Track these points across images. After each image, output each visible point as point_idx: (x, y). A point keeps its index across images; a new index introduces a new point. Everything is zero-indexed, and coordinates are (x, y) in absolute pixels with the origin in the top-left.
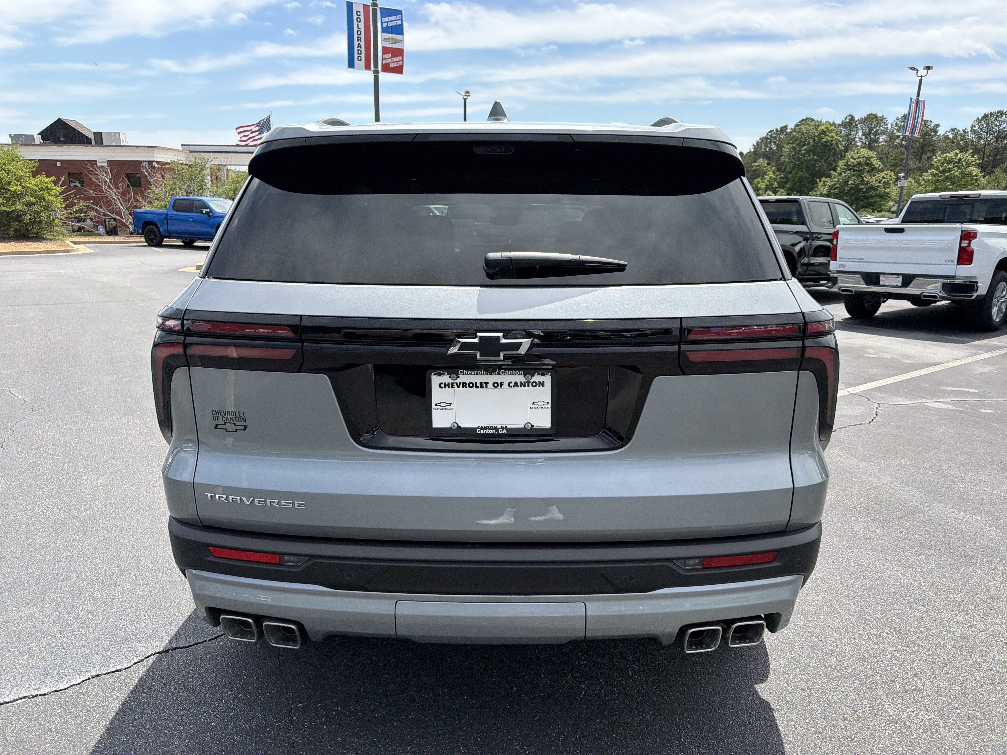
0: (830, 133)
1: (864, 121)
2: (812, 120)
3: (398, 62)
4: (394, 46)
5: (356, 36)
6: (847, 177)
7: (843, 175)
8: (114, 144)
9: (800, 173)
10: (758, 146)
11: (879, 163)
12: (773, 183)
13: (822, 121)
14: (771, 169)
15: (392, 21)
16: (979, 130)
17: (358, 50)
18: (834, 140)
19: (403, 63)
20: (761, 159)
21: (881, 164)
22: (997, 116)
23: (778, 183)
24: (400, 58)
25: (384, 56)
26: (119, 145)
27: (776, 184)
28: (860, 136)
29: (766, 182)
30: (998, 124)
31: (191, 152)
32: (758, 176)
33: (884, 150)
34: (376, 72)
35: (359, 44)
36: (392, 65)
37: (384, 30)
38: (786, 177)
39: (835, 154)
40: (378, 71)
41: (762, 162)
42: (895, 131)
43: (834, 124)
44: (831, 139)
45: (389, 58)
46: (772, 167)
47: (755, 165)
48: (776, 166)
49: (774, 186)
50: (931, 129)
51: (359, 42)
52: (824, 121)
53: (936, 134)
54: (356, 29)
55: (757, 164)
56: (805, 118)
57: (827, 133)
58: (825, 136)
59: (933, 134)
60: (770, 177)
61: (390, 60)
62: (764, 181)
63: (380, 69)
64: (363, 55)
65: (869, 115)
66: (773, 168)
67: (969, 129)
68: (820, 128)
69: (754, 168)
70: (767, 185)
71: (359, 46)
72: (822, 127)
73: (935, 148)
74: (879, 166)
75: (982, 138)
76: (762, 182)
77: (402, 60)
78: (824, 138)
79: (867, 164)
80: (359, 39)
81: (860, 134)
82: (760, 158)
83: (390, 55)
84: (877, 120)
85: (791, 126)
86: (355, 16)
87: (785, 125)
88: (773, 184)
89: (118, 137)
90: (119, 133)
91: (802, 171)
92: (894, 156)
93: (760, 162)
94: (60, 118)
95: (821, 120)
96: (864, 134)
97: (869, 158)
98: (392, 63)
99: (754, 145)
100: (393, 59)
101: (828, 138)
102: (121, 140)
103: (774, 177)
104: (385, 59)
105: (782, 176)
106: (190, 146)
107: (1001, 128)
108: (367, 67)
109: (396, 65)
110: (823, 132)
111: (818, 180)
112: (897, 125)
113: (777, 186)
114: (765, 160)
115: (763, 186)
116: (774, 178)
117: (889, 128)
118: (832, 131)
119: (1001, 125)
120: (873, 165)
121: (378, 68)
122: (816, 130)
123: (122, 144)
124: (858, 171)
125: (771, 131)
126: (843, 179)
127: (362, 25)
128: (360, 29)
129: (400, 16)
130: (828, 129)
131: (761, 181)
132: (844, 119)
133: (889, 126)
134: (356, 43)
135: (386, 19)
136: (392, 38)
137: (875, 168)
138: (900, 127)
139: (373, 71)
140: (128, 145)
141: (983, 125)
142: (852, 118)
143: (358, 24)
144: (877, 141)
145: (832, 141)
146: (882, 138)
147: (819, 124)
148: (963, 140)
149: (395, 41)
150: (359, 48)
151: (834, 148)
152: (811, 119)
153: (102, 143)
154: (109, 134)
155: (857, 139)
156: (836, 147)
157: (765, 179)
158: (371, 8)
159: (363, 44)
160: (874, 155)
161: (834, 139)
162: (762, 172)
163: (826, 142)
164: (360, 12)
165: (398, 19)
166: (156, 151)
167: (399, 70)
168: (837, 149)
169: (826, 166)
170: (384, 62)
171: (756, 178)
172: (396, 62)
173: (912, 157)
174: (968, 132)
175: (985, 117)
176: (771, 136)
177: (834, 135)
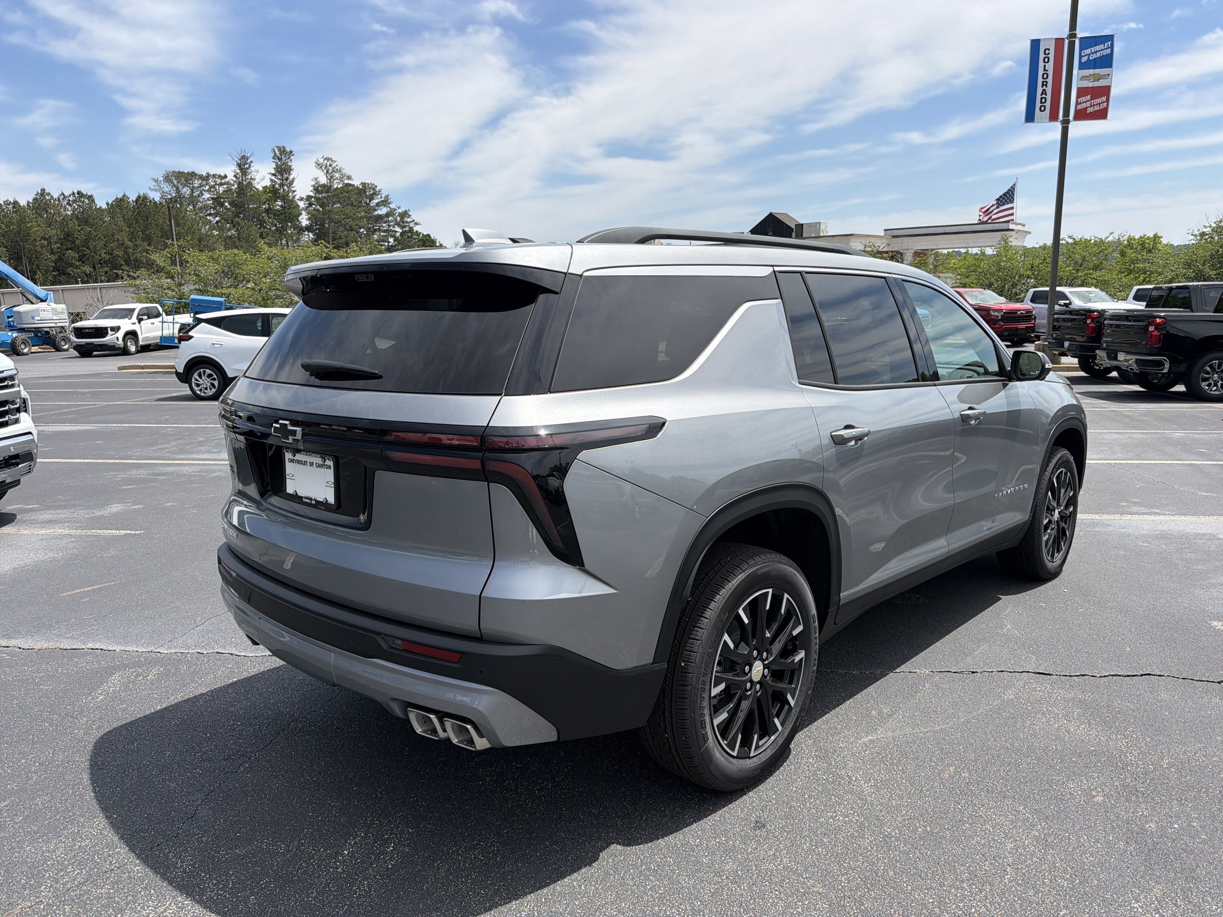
3: (1100, 104)
4: (1096, 84)
5: (1040, 80)
8: (813, 235)
15: (1096, 52)
17: (1042, 98)
19: (1108, 105)
24: (1104, 99)
25: (1079, 100)
26: (818, 235)
31: (894, 237)
34: (1066, 123)
35: (1044, 90)
36: (1090, 110)
37: (1083, 66)
40: (1069, 120)
45: (1087, 101)
51: (1044, 87)
54: (1041, 72)
61: (1088, 104)
63: (1071, 117)
64: (1048, 105)
71: (1044, 92)
77: (1108, 101)
80: (1045, 84)
83: (1089, 97)
86: (1042, 56)
89: (818, 228)
90: (820, 223)
94: (772, 212)
98: (1090, 107)
100: (1092, 101)
102: (821, 230)
104: (1081, 103)
106: (894, 231)
108: (1053, 117)
109: (1096, 108)
121: (1068, 116)
123: (822, 234)
127: (1050, 66)
128: (1047, 71)
129: (1109, 43)
134: (1040, 90)
135: (1088, 51)
136: (1094, 74)
139: (1061, 122)
140: (828, 234)
143: (1045, 66)
149: (1098, 78)
150: (1044, 96)
153: (802, 235)
154: (810, 225)
158: (1067, 41)
159: (1049, 90)
164: (1049, 50)
165: (1106, 47)
166: (852, 239)
167: (1102, 114)
170: (1079, 107)
172: (1097, 105)
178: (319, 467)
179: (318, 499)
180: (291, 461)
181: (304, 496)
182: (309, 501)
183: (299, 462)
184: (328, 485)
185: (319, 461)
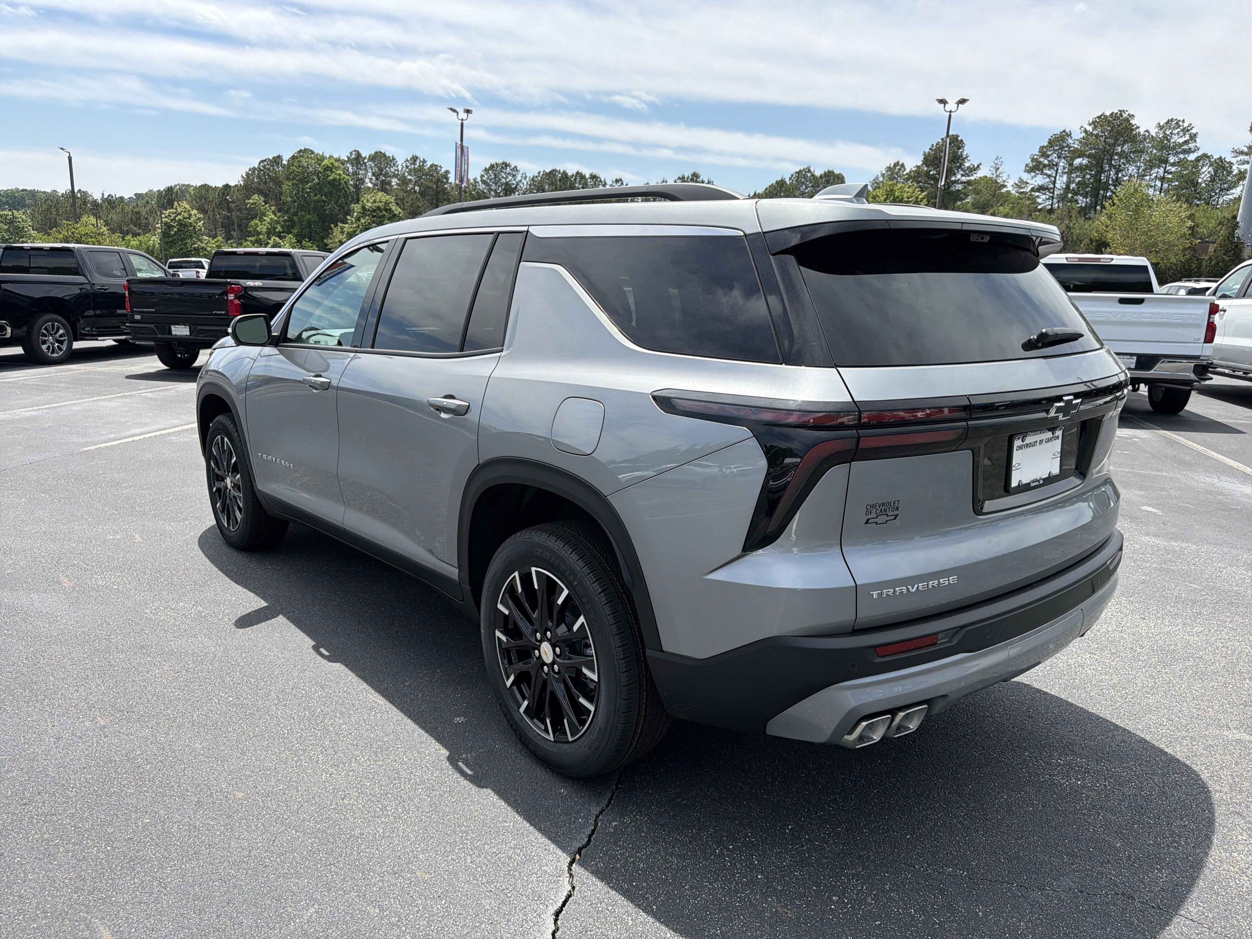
0: (337, 171)
1: (373, 158)
2: (312, 152)
6: (367, 223)
7: (363, 221)
9: (308, 216)
10: (248, 177)
11: (399, 210)
12: (275, 226)
13: (325, 155)
14: (271, 209)
16: (489, 181)
18: (343, 179)
20: (256, 195)
21: (401, 211)
22: (502, 168)
23: (282, 227)
27: (279, 228)
28: (370, 177)
29: (267, 224)
30: (504, 176)
32: (254, 217)
33: (398, 194)
38: (291, 220)
39: (346, 196)
41: (256, 199)
42: (406, 174)
43: (338, 160)
44: (338, 177)
46: (271, 206)
47: (250, 203)
48: (276, 205)
49: (277, 230)
50: (441, 175)
52: (327, 155)
53: (447, 182)
55: (251, 201)
56: (303, 149)
57: (334, 170)
58: (331, 173)
59: (445, 180)
60: (271, 219)
62: (264, 223)
65: (376, 153)
66: (273, 208)
67: (479, 179)
68: (324, 163)
69: (248, 206)
70: (268, 228)
72: (326, 162)
73: (450, 197)
74: (400, 213)
75: (492, 190)
76: (261, 225)
78: (330, 176)
79: (386, 210)
81: (370, 174)
82: (254, 194)
84: (386, 159)
85: (286, 158)
87: (278, 155)
88: (276, 228)
91: (309, 214)
92: (410, 203)
93: (254, 199)
95: (323, 153)
96: (373, 174)
97: (387, 203)
99: (242, 177)
101: (335, 176)
103: (276, 218)
105: (286, 218)
107: (508, 180)
110: (327, 168)
111: (332, 226)
112: (407, 167)
113: (281, 230)
114: (260, 196)
115: (264, 230)
116: (276, 221)
117: (400, 169)
118: (338, 168)
119: (507, 177)
120: (393, 211)
122: (320, 165)
124: (379, 217)
125: (262, 161)
126: (363, 226)
130: (333, 165)
131: (259, 223)
132: (349, 155)
133: (400, 168)
137: (395, 215)
138: (411, 170)
141: (491, 176)
142: (359, 155)
144: (389, 183)
145: (340, 180)
146: (394, 181)
147: (323, 158)
148: (474, 190)
151: (343, 188)
152: (311, 150)
155: (367, 180)
156: (345, 186)
157: (264, 220)
160: (392, 200)
161: (342, 177)
162: (259, 212)
163: (333, 180)
168: (347, 190)
169: (338, 209)
171: (252, 219)
173: (429, 204)
174: (478, 182)
175: (492, 166)
176: (264, 166)
177: (341, 173)
178: (1048, 441)
179: (1043, 477)
180: (1020, 448)
181: (1028, 481)
182: (1037, 483)
183: (1028, 446)
184: (1055, 456)
185: (1049, 435)
